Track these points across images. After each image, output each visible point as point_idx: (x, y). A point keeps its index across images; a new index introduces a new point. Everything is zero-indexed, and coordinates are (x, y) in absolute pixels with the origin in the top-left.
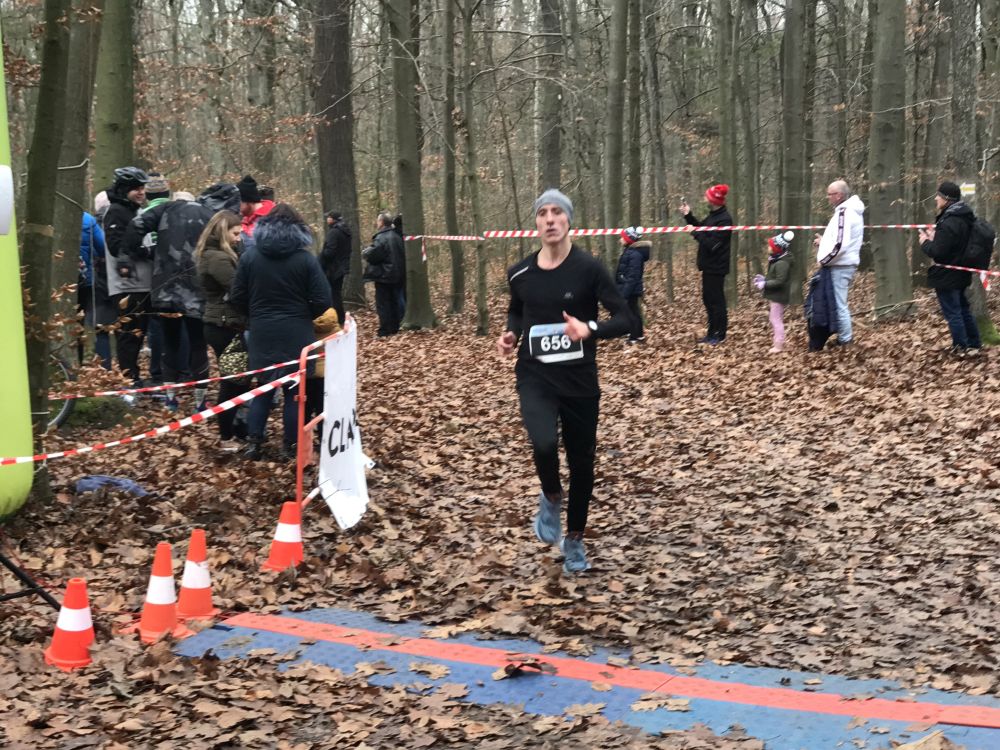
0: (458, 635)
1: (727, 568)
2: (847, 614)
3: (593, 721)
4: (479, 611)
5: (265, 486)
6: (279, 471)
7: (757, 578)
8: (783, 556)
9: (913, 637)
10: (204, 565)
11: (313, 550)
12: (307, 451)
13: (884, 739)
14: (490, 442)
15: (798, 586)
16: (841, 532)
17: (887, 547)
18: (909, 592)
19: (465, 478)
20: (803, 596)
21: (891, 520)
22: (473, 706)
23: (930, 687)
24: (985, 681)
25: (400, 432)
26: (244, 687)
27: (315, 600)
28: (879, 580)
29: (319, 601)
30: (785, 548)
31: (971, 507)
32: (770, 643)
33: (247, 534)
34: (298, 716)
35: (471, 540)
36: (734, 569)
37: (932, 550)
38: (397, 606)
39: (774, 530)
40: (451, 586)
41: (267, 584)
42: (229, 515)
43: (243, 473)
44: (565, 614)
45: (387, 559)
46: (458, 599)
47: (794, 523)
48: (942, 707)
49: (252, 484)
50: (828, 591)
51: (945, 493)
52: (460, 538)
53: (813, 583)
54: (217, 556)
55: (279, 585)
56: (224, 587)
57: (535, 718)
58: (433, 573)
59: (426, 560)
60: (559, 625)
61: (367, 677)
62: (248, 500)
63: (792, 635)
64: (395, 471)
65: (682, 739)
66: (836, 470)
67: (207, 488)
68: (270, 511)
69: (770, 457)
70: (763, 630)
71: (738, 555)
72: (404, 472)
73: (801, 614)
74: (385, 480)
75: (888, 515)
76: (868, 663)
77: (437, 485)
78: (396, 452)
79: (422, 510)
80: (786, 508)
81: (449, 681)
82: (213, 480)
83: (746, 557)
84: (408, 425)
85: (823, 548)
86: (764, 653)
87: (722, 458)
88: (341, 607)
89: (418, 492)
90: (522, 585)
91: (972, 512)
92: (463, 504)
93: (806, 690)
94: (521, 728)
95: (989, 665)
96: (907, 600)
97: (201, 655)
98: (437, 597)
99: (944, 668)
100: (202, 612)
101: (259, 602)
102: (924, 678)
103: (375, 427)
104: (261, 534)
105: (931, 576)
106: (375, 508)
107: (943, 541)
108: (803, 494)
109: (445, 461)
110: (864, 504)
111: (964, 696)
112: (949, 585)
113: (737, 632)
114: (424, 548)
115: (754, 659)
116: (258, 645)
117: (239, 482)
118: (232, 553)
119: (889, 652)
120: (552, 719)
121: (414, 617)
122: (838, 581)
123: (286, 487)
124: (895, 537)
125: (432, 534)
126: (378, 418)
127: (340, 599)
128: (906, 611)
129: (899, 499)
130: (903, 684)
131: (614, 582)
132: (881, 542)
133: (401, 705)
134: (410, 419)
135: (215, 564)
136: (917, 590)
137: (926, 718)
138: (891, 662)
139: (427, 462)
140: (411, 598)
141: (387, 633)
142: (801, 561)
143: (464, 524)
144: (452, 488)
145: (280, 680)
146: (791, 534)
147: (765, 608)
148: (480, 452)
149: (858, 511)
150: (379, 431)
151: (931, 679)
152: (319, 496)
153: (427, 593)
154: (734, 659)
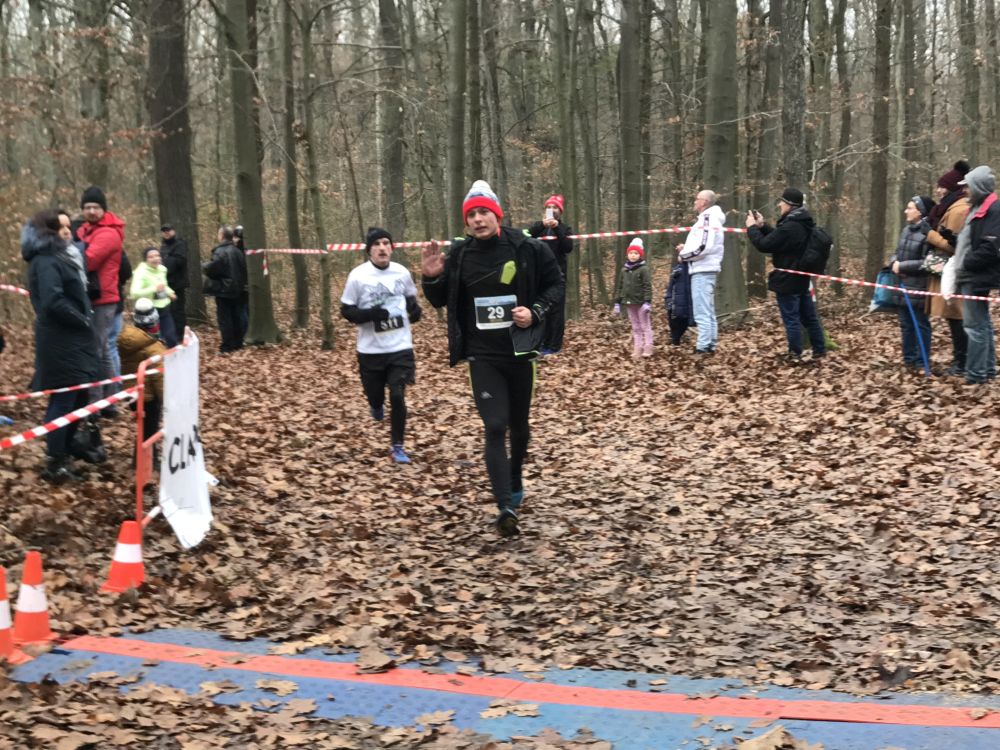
0: (306, 650)
1: (574, 574)
2: (691, 615)
3: (443, 729)
4: (327, 625)
5: (104, 507)
6: (118, 491)
7: (604, 582)
8: (628, 560)
9: (754, 635)
10: (40, 588)
11: (155, 570)
12: (147, 469)
13: (728, 736)
14: (338, 456)
15: (643, 589)
16: (683, 535)
17: (728, 549)
18: (750, 592)
19: (312, 492)
20: (648, 599)
21: (731, 522)
22: (323, 721)
23: (772, 683)
24: (825, 676)
25: (243, 448)
26: (85, 711)
27: (157, 620)
28: (721, 581)
29: (161, 621)
30: (631, 553)
31: (807, 508)
32: (616, 646)
33: (85, 555)
34: (141, 738)
35: (320, 555)
36: (581, 575)
37: (771, 551)
38: (242, 624)
39: (619, 536)
40: (298, 602)
41: (107, 606)
42: (66, 536)
43: (80, 495)
44: (413, 625)
45: (232, 577)
46: (307, 615)
47: (638, 528)
48: (783, 703)
49: (90, 505)
50: (672, 593)
51: (783, 495)
52: (307, 553)
53: (657, 586)
54: (54, 579)
55: (119, 607)
56: (62, 610)
57: (384, 730)
58: (279, 589)
59: (272, 576)
60: (408, 636)
61: (212, 696)
62: (86, 521)
63: (638, 637)
64: (240, 488)
65: (531, 744)
66: (677, 475)
67: (42, 510)
68: (110, 532)
69: (614, 464)
70: (609, 634)
71: (584, 561)
72: (248, 489)
73: (646, 616)
74: (230, 497)
75: (727, 518)
76: (711, 663)
77: (283, 501)
78: (240, 469)
79: (268, 527)
80: (630, 513)
81: (296, 697)
82: (48, 502)
83: (592, 563)
84: (253, 441)
85: (666, 552)
86: (610, 656)
87: (568, 466)
88: (184, 626)
89: (263, 508)
90: (372, 599)
91: (809, 512)
92: (309, 519)
93: (653, 691)
94: (369, 741)
95: (827, 660)
96: (747, 600)
97: (38, 680)
98: (284, 614)
99: (784, 664)
100: (39, 637)
101: (100, 625)
102: (765, 675)
103: (218, 444)
104: (100, 555)
105: (770, 575)
106: (219, 526)
107: (781, 541)
108: (646, 499)
109: (291, 475)
110: (705, 507)
111: (805, 691)
112: (788, 584)
113: (584, 637)
114: (270, 565)
115: (601, 662)
116: (99, 668)
117: (76, 503)
118: (69, 576)
119: (731, 651)
120: (401, 731)
121: (261, 634)
122: (681, 583)
123: (125, 507)
124: (734, 538)
125: (279, 550)
126: (221, 435)
127: (184, 619)
128: (746, 610)
129: (739, 502)
130: (745, 682)
131: (463, 592)
132: (722, 544)
133: (247, 723)
134: (254, 435)
135: (53, 587)
136: (757, 590)
137: (768, 714)
138: (734, 661)
139: (272, 478)
140: (257, 616)
141: (233, 651)
142: (646, 565)
143: (311, 539)
144: (298, 504)
145: (122, 703)
146: (635, 538)
147: (611, 612)
148: (327, 467)
149: (699, 514)
150: (223, 448)
151: (772, 676)
152: (160, 516)
153: (273, 610)
154: (581, 663)
